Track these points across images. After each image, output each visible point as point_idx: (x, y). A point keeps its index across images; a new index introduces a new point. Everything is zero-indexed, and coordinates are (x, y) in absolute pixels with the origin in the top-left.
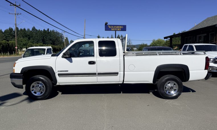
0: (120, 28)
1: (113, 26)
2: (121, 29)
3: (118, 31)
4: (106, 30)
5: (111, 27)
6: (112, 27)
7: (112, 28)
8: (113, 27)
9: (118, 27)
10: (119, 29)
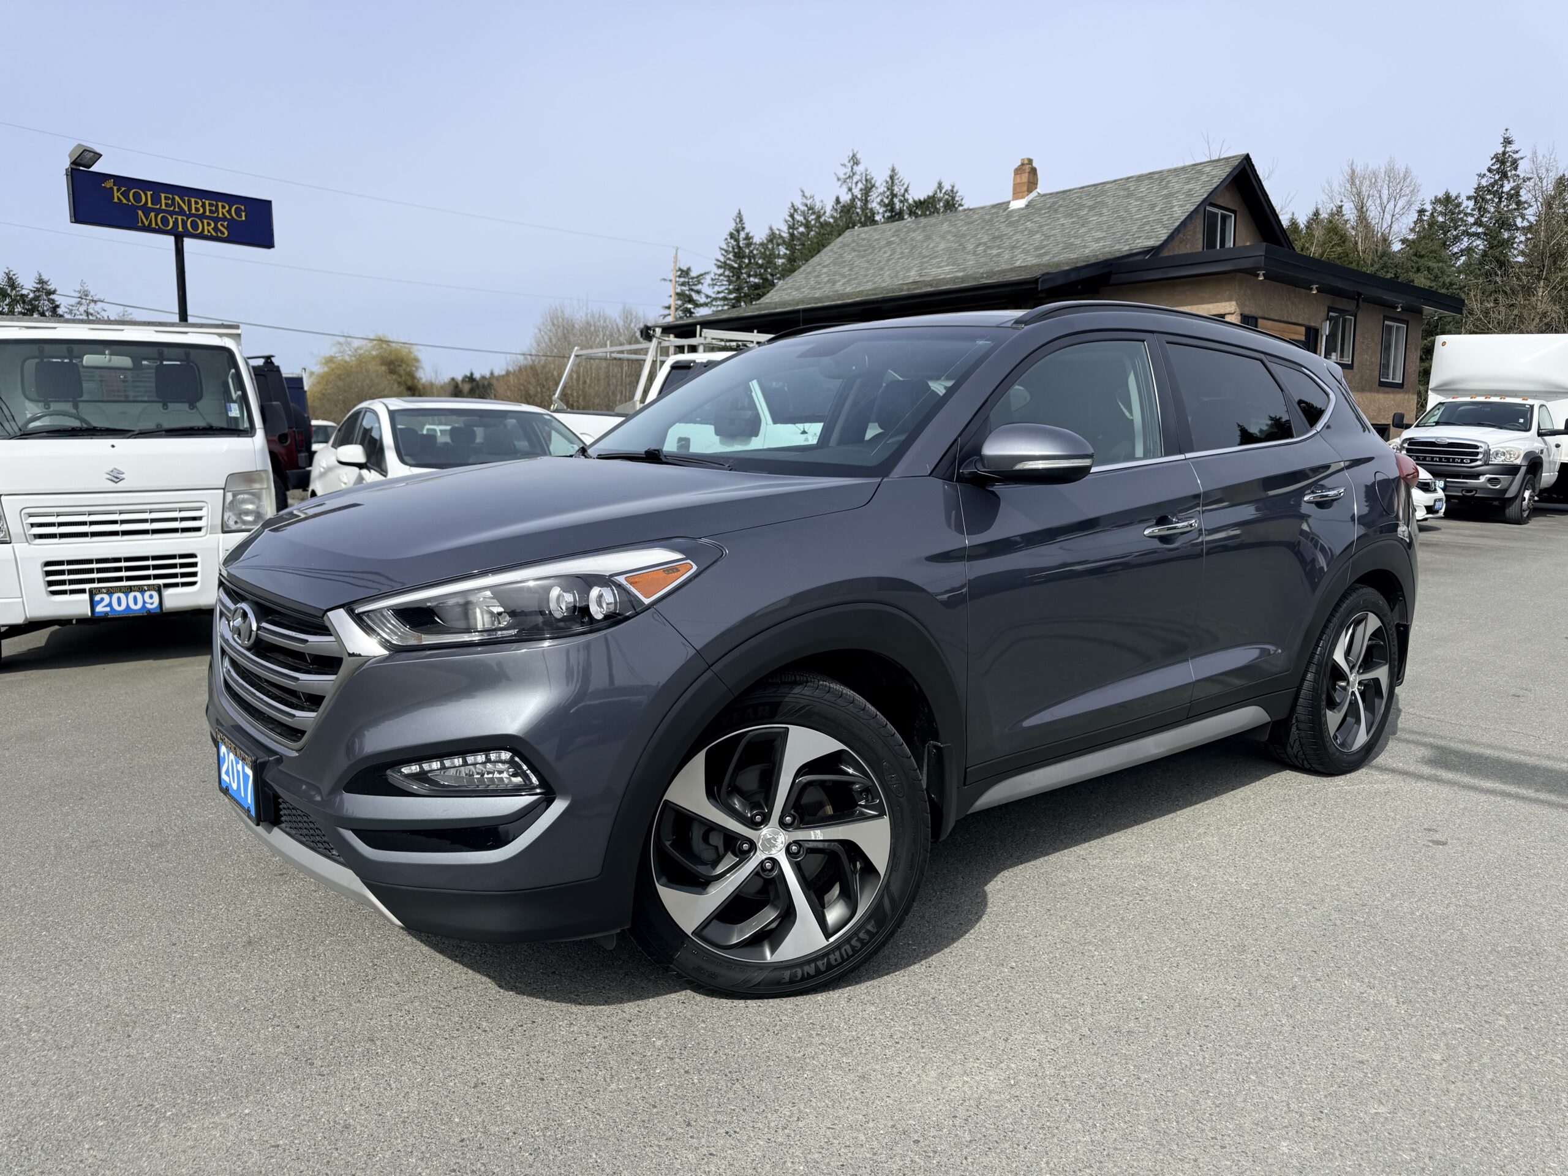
0: (216, 220)
1: (157, 188)
2: (232, 225)
3: (202, 236)
4: (80, 215)
5: (137, 197)
6: (147, 197)
7: (147, 211)
8: (156, 200)
9: (196, 205)
10: (208, 229)
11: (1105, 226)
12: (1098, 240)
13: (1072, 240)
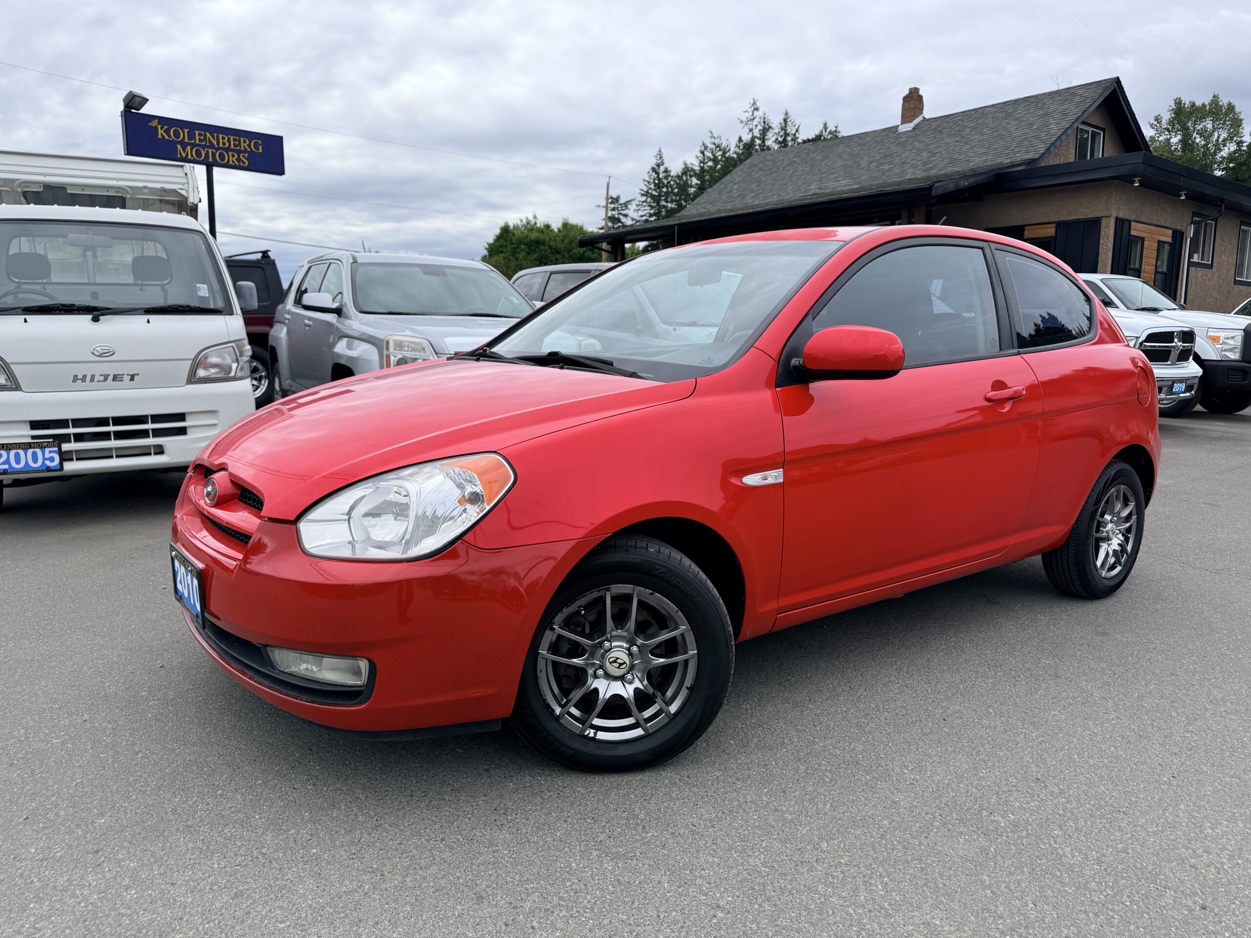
0: (239, 152)
1: (192, 126)
2: (252, 156)
5: (177, 134)
7: (184, 145)
8: (191, 136)
11: (986, 143)
12: (979, 156)
13: (957, 155)
